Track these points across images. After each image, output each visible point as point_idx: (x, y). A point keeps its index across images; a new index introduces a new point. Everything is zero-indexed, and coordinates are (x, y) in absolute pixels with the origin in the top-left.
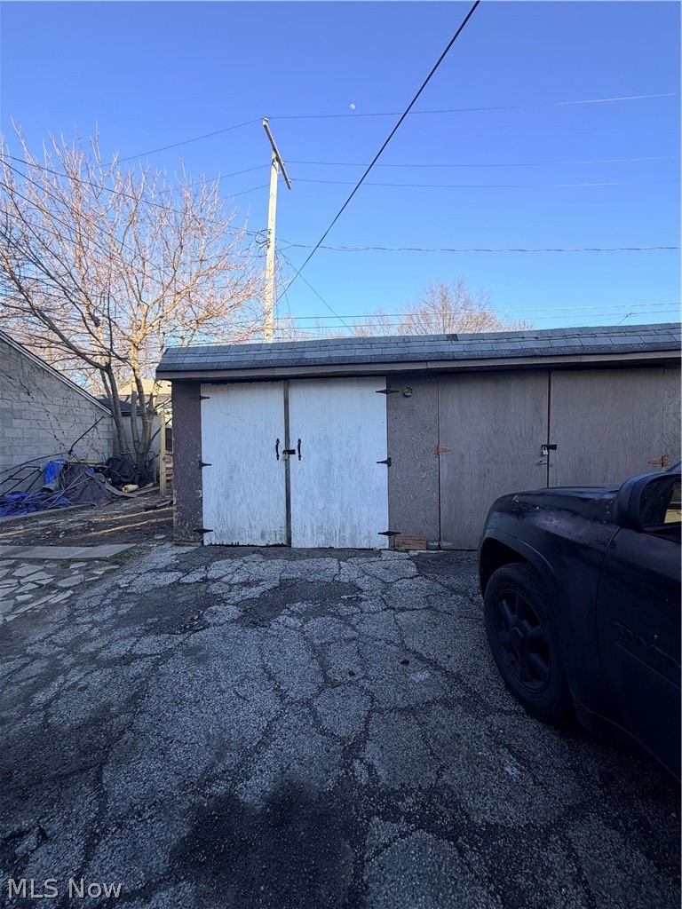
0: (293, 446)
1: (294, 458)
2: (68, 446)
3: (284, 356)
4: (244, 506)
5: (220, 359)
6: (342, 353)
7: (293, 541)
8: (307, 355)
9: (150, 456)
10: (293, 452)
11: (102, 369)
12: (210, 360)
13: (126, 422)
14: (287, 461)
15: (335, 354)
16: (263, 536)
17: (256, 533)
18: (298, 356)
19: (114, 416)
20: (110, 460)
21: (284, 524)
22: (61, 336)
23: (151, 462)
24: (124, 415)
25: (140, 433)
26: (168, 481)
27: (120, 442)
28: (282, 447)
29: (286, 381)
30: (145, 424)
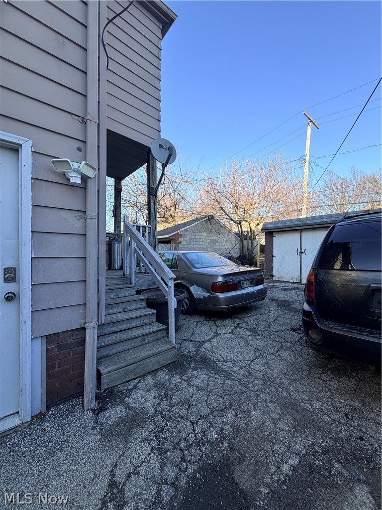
0: (303, 251)
1: (303, 255)
2: (229, 251)
3: (300, 223)
4: (286, 269)
5: (279, 225)
6: (320, 221)
7: (302, 281)
8: (307, 222)
9: (253, 255)
10: (303, 253)
11: (238, 224)
12: (276, 225)
13: (245, 242)
14: (301, 256)
15: (317, 221)
16: (292, 279)
17: (290, 278)
18: (304, 222)
19: (241, 240)
20: (240, 256)
21: (299, 275)
22: (229, 216)
23: (253, 257)
24: (245, 239)
25: (250, 246)
26: (260, 264)
27: (243, 250)
28: (299, 251)
29: (301, 230)
30: (252, 243)
